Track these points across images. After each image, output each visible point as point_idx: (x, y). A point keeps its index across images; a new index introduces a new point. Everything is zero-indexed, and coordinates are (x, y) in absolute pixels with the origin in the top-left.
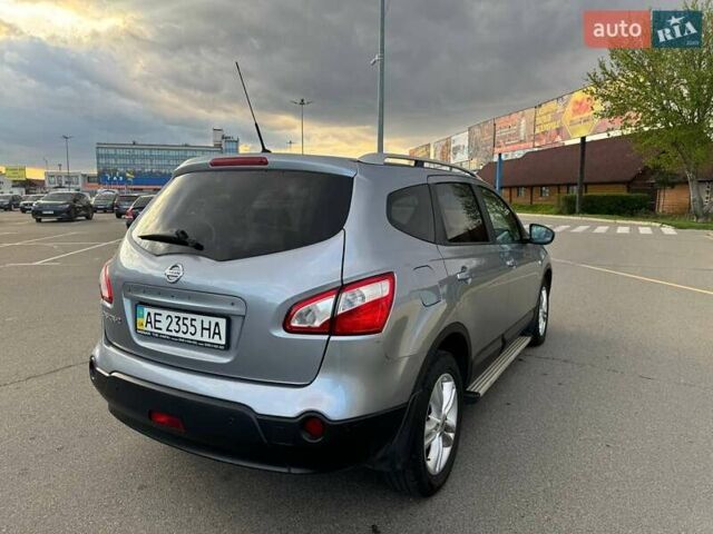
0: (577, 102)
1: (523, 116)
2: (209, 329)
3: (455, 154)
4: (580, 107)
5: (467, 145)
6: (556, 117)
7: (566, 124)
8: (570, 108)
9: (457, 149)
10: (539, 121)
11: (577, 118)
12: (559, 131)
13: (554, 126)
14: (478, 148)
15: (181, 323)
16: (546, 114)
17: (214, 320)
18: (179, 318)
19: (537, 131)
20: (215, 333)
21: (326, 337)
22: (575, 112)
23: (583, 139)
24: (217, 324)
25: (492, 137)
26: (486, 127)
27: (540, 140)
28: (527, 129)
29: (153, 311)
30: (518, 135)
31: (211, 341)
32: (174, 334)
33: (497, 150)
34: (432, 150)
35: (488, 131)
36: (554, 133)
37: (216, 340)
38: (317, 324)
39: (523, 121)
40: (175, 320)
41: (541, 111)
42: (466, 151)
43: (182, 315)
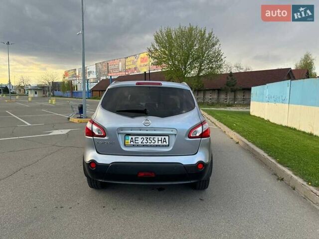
0: (142, 58)
1: (120, 61)
2: (161, 140)
3: (89, 74)
4: (143, 60)
5: (95, 71)
6: (134, 63)
7: (138, 66)
8: (139, 60)
9: (90, 73)
10: (127, 64)
11: (142, 64)
12: (135, 69)
13: (133, 66)
14: (101, 73)
15: (148, 140)
16: (130, 61)
17: (163, 137)
18: (147, 138)
19: (127, 68)
20: (164, 141)
21: (200, 139)
22: (142, 62)
23: (145, 72)
24: (165, 138)
25: (107, 69)
26: (104, 64)
27: (128, 71)
28: (122, 67)
29: (134, 137)
30: (119, 69)
31: (162, 144)
32: (145, 144)
33: (110, 75)
34: (77, 72)
35: (105, 66)
36: (133, 69)
37: (165, 143)
38: (198, 135)
39: (120, 63)
40: (145, 139)
41: (127, 60)
42: (95, 73)
43: (149, 137)
